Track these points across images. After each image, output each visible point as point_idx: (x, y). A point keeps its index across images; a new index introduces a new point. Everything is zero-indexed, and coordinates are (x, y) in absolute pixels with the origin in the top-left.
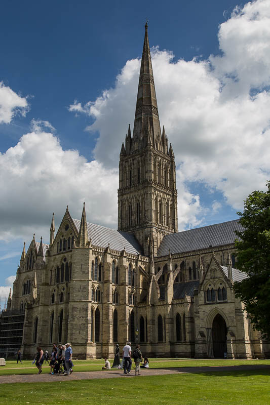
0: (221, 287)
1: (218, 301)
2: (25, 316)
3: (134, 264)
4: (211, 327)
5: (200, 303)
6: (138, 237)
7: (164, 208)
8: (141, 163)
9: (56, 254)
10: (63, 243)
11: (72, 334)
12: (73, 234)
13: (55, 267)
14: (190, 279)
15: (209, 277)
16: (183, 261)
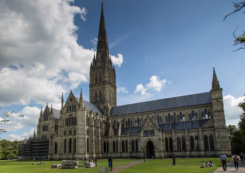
0: (152, 129)
1: (150, 135)
2: (50, 141)
3: (101, 119)
4: (146, 146)
5: (141, 136)
6: (100, 107)
7: (112, 94)
8: (101, 73)
9: (66, 112)
10: (69, 107)
11: (78, 149)
12: (75, 103)
13: (66, 119)
14: (127, 126)
15: (146, 125)
16: (124, 119)
